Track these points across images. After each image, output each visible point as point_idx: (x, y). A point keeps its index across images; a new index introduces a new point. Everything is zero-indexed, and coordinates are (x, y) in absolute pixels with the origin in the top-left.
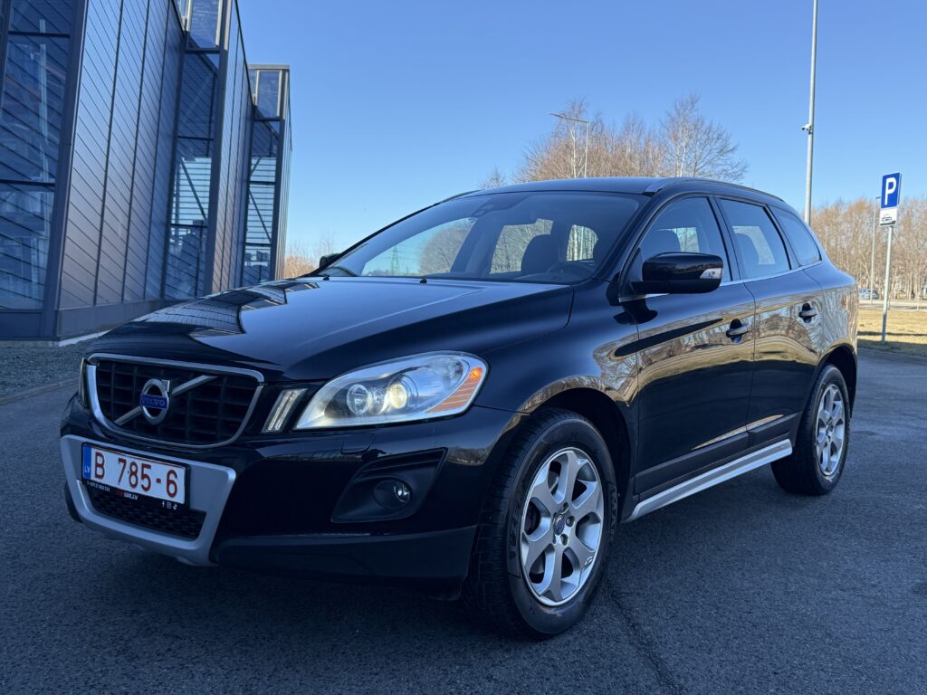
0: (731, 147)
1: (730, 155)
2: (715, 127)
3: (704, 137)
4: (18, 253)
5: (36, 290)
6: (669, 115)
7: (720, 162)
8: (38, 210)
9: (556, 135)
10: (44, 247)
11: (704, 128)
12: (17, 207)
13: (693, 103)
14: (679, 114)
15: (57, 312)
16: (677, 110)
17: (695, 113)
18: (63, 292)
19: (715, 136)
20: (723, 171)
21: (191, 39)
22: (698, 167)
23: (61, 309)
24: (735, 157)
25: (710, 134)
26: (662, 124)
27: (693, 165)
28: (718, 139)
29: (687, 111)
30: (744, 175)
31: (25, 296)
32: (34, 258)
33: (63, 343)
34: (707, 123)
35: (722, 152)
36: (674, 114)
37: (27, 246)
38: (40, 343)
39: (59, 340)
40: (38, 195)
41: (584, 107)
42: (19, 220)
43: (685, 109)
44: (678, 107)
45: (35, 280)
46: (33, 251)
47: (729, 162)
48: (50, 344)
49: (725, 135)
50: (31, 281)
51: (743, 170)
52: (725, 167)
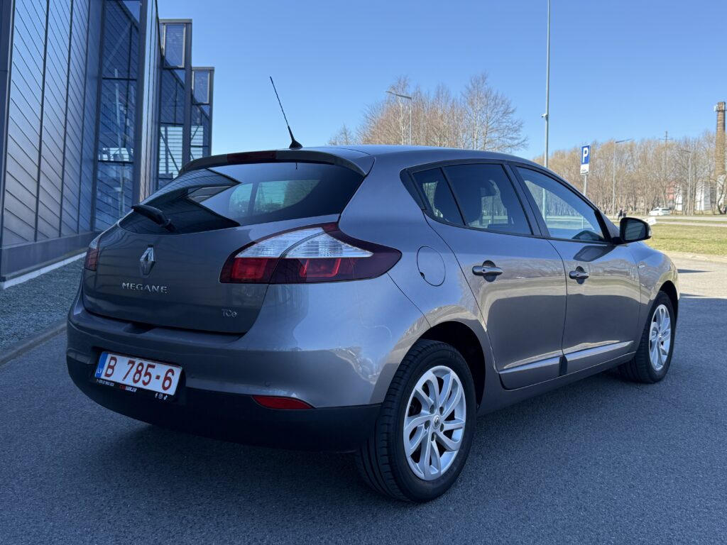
0: (511, 110)
1: (511, 115)
2: (500, 95)
3: (492, 104)
6: (468, 88)
7: (504, 120)
9: (388, 103)
11: (492, 96)
13: (484, 78)
14: (474, 87)
16: (472, 84)
17: (486, 86)
19: (500, 102)
20: (507, 126)
21: (166, 61)
22: (489, 124)
24: (515, 117)
25: (497, 101)
26: (462, 95)
27: (485, 123)
28: (502, 104)
29: (480, 85)
30: (521, 129)
34: (494, 93)
35: (505, 113)
36: (471, 86)
41: (406, 82)
43: (478, 84)
44: (473, 82)
47: (510, 120)
49: (507, 101)
51: (520, 126)
52: (508, 124)
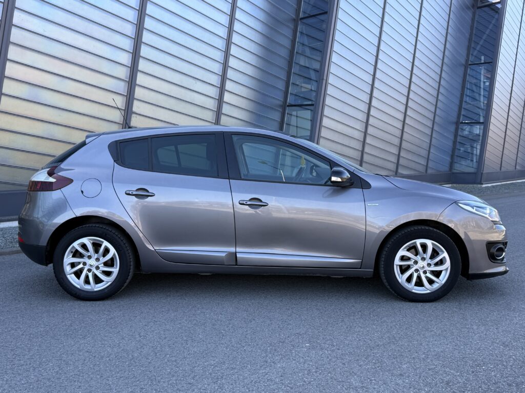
4: (469, 151)
5: (475, 165)
8: (478, 132)
10: (479, 147)
12: (470, 132)
15: (482, 173)
18: (485, 165)
23: (484, 172)
31: (470, 167)
32: (475, 152)
33: (484, 186)
37: (472, 147)
38: (475, 185)
39: (482, 184)
40: (478, 127)
42: (470, 137)
45: (475, 160)
46: (475, 149)
48: (479, 186)
50: (473, 161)
